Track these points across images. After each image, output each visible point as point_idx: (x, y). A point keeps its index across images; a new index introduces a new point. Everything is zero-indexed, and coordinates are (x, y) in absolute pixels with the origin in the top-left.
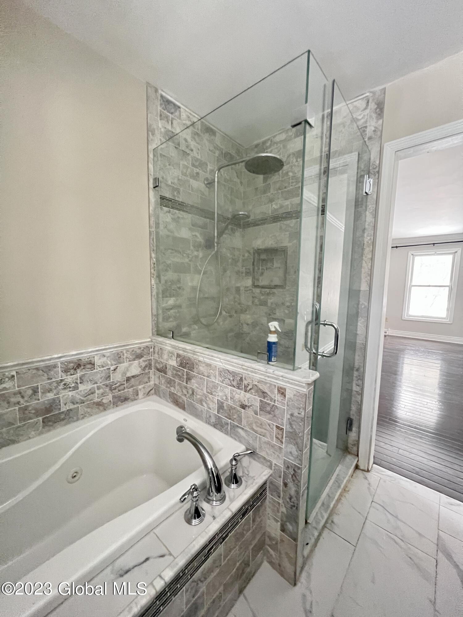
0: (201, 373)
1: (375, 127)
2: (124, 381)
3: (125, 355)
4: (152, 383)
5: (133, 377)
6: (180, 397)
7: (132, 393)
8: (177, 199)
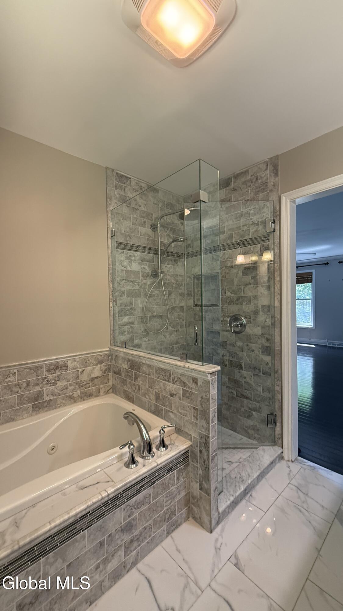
0: (144, 372)
1: (274, 183)
2: (89, 381)
3: (90, 360)
4: (110, 383)
5: (96, 378)
6: (130, 393)
7: (95, 391)
8: (129, 242)
